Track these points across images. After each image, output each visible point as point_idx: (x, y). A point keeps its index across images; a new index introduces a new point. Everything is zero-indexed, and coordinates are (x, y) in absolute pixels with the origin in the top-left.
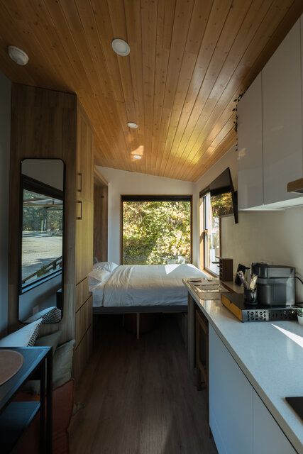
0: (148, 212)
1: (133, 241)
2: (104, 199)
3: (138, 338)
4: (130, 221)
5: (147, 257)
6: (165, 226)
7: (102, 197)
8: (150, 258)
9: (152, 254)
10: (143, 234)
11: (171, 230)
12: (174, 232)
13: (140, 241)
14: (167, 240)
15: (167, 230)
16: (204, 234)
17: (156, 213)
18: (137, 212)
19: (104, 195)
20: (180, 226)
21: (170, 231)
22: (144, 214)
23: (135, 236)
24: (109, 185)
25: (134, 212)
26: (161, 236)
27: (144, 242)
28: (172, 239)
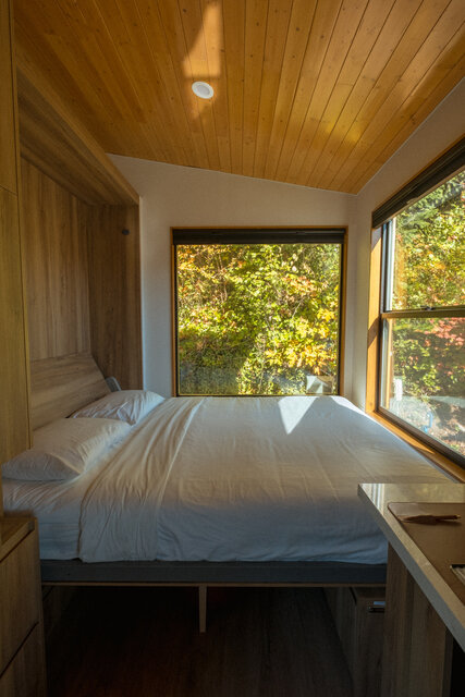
0: (238, 280)
1: (209, 339)
2: (130, 238)
3: (203, 629)
4: (204, 301)
5: (238, 369)
6: (274, 309)
7: (125, 232)
8: (243, 372)
9: (246, 364)
10: (229, 326)
11: (285, 317)
12: (291, 323)
13: (224, 340)
14: (277, 337)
15: (278, 318)
16: (380, 324)
17: (255, 282)
18: (216, 281)
19: (130, 226)
20: (305, 309)
21: (283, 319)
22: (230, 287)
23: (215, 330)
24: (141, 202)
25: (210, 282)
26: (264, 331)
27: (231, 341)
28: (286, 336)
